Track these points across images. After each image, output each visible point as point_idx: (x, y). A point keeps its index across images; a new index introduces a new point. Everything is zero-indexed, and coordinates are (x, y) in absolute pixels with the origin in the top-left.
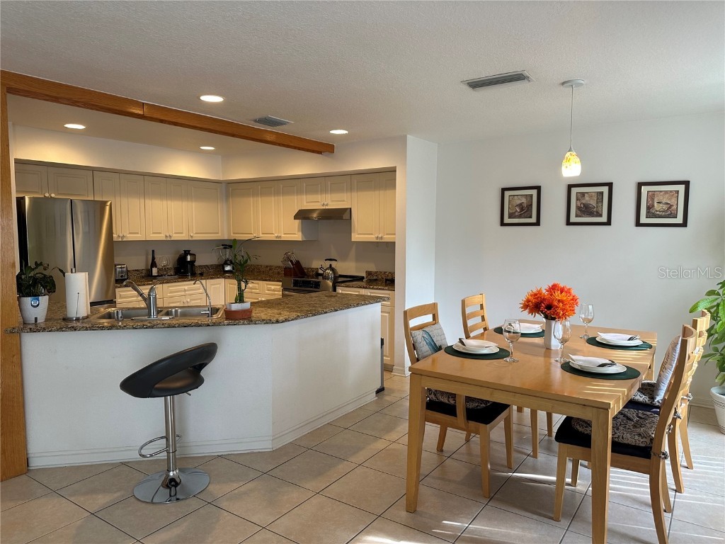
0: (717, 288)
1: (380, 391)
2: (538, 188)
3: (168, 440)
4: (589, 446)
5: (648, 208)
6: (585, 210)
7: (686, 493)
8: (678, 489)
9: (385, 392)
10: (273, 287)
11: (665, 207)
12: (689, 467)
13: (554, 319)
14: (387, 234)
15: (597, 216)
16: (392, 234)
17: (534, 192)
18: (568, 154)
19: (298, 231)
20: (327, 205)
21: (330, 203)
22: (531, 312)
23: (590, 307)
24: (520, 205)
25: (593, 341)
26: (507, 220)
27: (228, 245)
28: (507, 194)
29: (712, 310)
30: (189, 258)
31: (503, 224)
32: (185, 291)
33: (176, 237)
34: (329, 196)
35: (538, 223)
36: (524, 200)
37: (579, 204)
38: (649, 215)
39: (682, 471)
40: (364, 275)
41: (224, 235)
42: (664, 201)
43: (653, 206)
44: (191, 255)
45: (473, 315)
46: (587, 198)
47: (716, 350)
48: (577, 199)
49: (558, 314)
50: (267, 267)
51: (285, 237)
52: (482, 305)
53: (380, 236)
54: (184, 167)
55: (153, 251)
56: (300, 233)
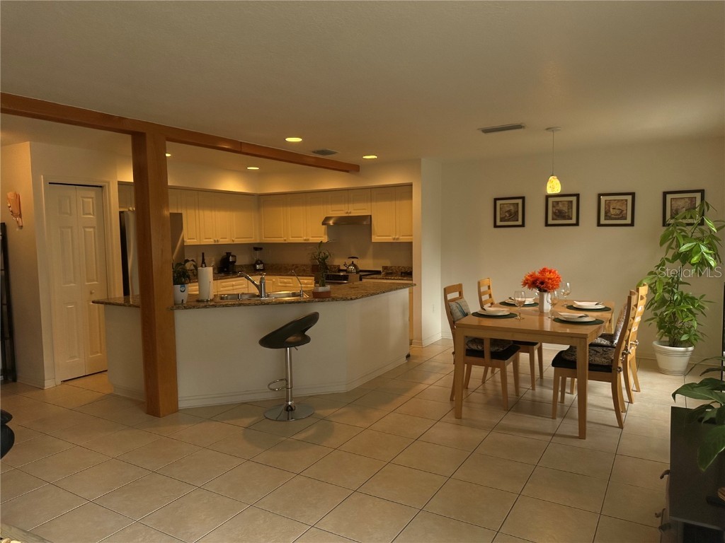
0: (654, 269)
1: (408, 356)
2: (523, 198)
3: (287, 381)
4: (575, 368)
5: (606, 213)
6: (560, 215)
7: (635, 403)
8: (631, 401)
9: (411, 357)
10: (306, 281)
11: (618, 212)
12: (638, 390)
13: (545, 291)
14: (403, 236)
15: (568, 219)
16: (409, 236)
17: (520, 201)
18: (551, 178)
19: (325, 234)
20: (350, 213)
21: (353, 211)
22: (530, 287)
23: (568, 284)
24: (509, 211)
25: (571, 308)
26: (499, 223)
27: (257, 248)
28: (499, 203)
29: (652, 286)
30: (231, 259)
31: (495, 226)
32: (233, 286)
33: (222, 241)
34: (351, 205)
35: (523, 225)
36: (512, 208)
37: (554, 210)
38: (607, 217)
39: (633, 393)
40: (381, 269)
41: (255, 239)
42: (618, 207)
43: (610, 211)
44: (232, 256)
45: (485, 293)
46: (560, 205)
47: (656, 314)
48: (553, 206)
49: (548, 288)
50: (293, 265)
51: (312, 240)
52: (489, 287)
53: (397, 237)
54: (231, 184)
55: (203, 254)
56: (326, 237)
